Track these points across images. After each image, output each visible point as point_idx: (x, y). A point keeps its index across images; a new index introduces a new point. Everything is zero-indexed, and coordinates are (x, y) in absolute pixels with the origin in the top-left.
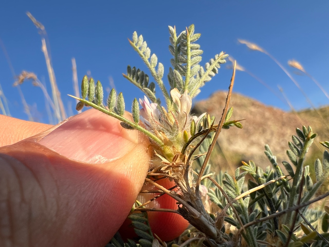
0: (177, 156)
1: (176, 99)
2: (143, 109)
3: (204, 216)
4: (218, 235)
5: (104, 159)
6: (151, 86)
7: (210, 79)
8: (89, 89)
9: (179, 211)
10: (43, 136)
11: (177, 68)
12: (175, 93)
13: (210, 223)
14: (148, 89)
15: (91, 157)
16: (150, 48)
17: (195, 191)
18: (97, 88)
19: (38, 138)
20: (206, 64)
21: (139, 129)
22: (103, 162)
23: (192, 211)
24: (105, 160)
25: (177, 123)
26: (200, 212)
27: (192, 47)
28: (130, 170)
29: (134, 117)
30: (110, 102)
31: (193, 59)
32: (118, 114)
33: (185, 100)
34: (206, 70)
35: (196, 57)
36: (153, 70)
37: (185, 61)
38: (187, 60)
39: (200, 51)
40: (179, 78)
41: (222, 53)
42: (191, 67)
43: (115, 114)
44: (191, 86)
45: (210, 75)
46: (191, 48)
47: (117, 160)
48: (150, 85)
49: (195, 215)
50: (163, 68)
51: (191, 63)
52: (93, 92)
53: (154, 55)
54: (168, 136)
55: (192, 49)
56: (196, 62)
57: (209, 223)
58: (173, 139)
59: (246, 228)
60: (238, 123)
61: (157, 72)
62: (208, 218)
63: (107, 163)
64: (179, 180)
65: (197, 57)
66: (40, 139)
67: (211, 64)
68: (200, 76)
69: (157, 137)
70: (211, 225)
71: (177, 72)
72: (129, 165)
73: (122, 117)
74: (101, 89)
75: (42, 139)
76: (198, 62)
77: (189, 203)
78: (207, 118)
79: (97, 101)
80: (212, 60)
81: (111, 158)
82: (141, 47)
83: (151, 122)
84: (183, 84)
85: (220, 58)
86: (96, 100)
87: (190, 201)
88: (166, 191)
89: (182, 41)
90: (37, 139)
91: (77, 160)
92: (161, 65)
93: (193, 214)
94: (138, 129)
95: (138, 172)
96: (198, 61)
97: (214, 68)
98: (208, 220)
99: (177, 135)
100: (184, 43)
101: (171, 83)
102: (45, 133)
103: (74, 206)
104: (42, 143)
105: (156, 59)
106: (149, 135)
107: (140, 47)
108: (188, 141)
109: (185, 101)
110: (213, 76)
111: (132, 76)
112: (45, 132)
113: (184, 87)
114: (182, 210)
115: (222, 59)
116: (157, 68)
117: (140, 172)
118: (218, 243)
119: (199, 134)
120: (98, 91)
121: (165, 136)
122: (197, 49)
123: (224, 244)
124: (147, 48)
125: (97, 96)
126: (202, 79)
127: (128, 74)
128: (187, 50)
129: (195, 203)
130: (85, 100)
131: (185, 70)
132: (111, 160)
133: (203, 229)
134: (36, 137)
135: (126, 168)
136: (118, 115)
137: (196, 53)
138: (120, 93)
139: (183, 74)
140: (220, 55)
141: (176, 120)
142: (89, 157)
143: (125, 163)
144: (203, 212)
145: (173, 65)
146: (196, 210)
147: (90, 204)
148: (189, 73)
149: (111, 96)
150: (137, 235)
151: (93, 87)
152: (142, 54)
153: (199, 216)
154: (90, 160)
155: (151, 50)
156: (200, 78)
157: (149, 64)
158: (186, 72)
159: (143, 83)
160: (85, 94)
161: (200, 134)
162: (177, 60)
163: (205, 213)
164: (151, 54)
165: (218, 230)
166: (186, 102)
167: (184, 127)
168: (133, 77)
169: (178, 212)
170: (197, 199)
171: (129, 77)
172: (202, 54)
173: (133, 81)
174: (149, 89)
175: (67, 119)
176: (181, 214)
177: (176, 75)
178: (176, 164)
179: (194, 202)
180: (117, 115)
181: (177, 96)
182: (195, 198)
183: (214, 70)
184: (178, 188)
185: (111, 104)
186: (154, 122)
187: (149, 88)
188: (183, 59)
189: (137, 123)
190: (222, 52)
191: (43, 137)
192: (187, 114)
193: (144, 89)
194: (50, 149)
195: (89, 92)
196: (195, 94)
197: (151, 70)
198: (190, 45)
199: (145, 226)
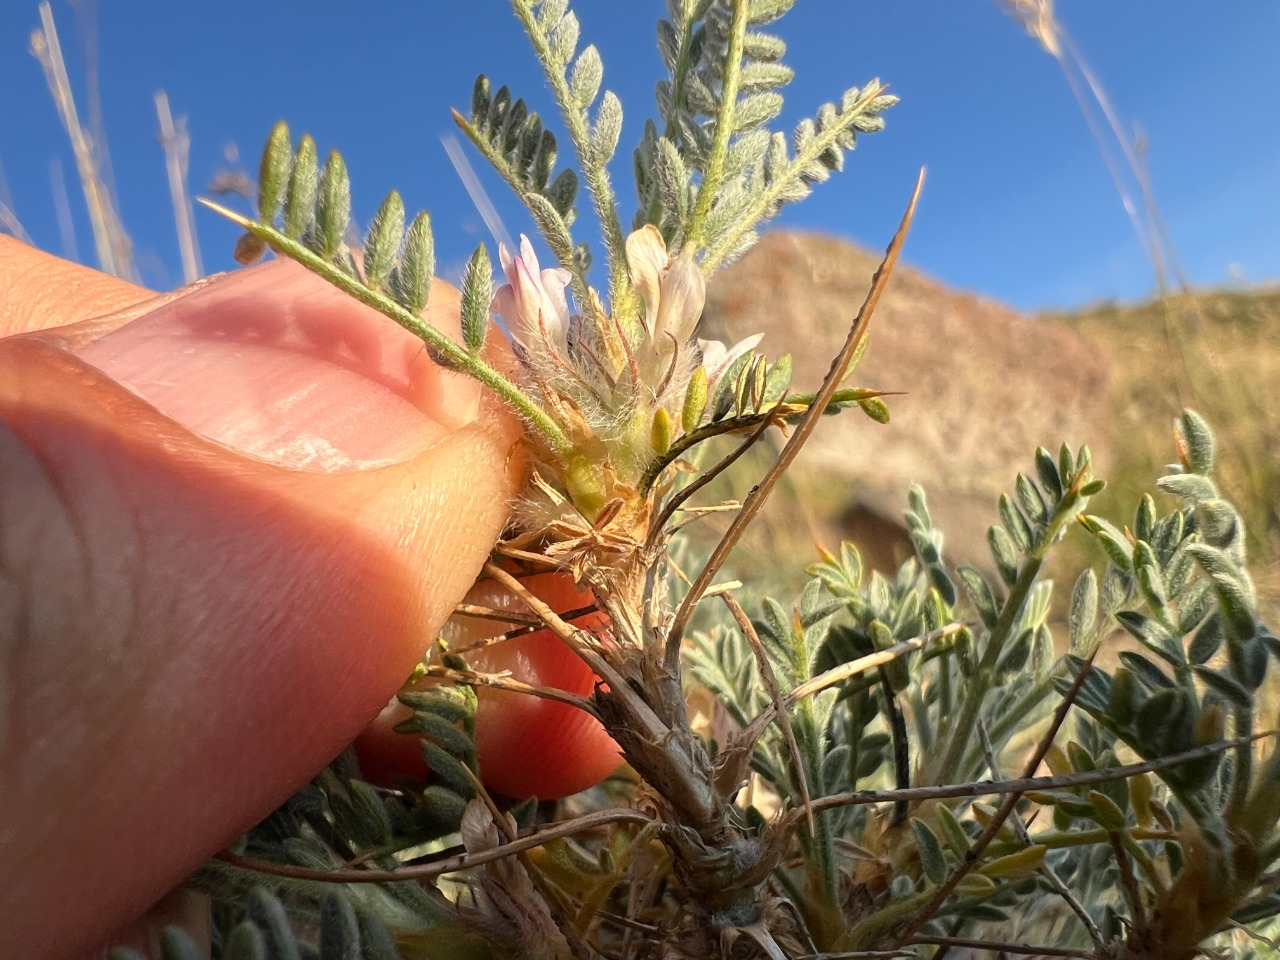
0: (614, 507)
1: (642, 276)
2: (511, 290)
3: (680, 743)
4: (717, 814)
5: (335, 455)
6: (561, 187)
7: (803, 191)
8: (292, 182)
9: (596, 705)
10: (95, 333)
11: (673, 134)
12: (645, 249)
13: (696, 769)
14: (546, 201)
15: (286, 438)
16: (578, 16)
17: (664, 646)
18: (324, 184)
19: (76, 336)
20: (802, 123)
21: (482, 375)
22: (331, 467)
23: (639, 717)
24: (340, 463)
25: (633, 371)
26: (670, 727)
27: (753, 48)
28: (434, 516)
29: (465, 326)
30: (375, 250)
31: (745, 104)
32: (401, 302)
33: (681, 284)
34: (793, 151)
35: (762, 97)
36: (579, 120)
37: (712, 108)
38: (719, 102)
39: (780, 71)
40: (676, 178)
41: (873, 87)
42: (732, 140)
43: (390, 303)
44: (719, 221)
45: (806, 178)
46: (745, 53)
47: (386, 467)
48: (557, 183)
49: (649, 735)
50: (620, 118)
51: (735, 120)
52: (307, 196)
53: (591, 53)
54: (591, 421)
55: (749, 55)
56: (755, 118)
57: (691, 770)
58: (609, 434)
59: (818, 810)
60: (874, 402)
61: (591, 133)
62: (693, 751)
63: (346, 474)
64: (610, 592)
65: (765, 99)
66: (84, 343)
67: (819, 128)
68: (767, 177)
69: (550, 415)
70: (698, 776)
71: (672, 151)
72: (432, 496)
73: (416, 317)
74: (342, 187)
75: (94, 342)
76: (765, 118)
77: (633, 684)
78: (755, 371)
79: (319, 239)
80: (829, 110)
81: (365, 457)
82: (540, 5)
83: (535, 350)
84: (689, 207)
85: (860, 109)
86: (317, 235)
87: (639, 679)
88: (556, 625)
89: (713, 16)
90: (71, 341)
91: (229, 442)
92: (612, 100)
93: (643, 729)
94: (477, 375)
95: (464, 531)
96: (764, 114)
97: (827, 150)
98: (691, 760)
99: (630, 419)
100: (722, 25)
101: (644, 188)
102: (102, 323)
103: (201, 617)
104: (91, 358)
105: (599, 69)
106: (520, 405)
107: (537, 3)
108: (669, 448)
109: (678, 287)
110: (821, 183)
111: (487, 124)
112: (102, 320)
113: (691, 221)
114: (607, 704)
115: (869, 114)
116: (594, 111)
117: (469, 530)
118: (710, 842)
119: (712, 431)
120: (327, 197)
121: (579, 419)
122: (772, 59)
123: (729, 850)
124: (566, 13)
125: (323, 214)
126: (770, 190)
127: (473, 117)
128: (725, 61)
129: (657, 689)
130: (270, 230)
131: (706, 147)
132: (364, 465)
133: (666, 785)
134: (67, 334)
135: (419, 502)
136: (403, 306)
137: (764, 81)
138: (422, 216)
139: (694, 161)
140: (863, 96)
141: (631, 363)
142: (277, 441)
143: (417, 484)
144: (679, 726)
145: (663, 112)
146: (655, 716)
147: (263, 618)
148: (718, 162)
149: (383, 224)
150: (430, 765)
151: (309, 176)
152: (543, 41)
153: (660, 738)
154: (281, 452)
155: (582, 28)
156: (766, 185)
157: (564, 86)
158: (705, 155)
159: (530, 169)
160: (271, 205)
161: (717, 427)
162: (679, 95)
163: (684, 732)
164: (580, 48)
165: (719, 798)
166: (682, 294)
167: (660, 392)
168: (493, 135)
169: (590, 708)
170: (666, 676)
171: (474, 127)
172: (787, 84)
173: (489, 148)
174: (549, 200)
175: (202, 281)
176: (598, 715)
177: (666, 163)
178: (606, 537)
179: (653, 684)
180: (398, 308)
181: (652, 262)
182: (662, 672)
183: (827, 158)
184: (604, 621)
185: (376, 258)
186: (544, 354)
187: (548, 195)
188: (704, 99)
189: (473, 349)
190: (877, 80)
191: (95, 338)
192: (678, 341)
193: (529, 198)
194: (123, 384)
195: (290, 196)
196: (731, 249)
197: (569, 120)
198: (742, 38)
199: (463, 735)
